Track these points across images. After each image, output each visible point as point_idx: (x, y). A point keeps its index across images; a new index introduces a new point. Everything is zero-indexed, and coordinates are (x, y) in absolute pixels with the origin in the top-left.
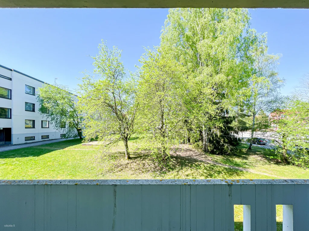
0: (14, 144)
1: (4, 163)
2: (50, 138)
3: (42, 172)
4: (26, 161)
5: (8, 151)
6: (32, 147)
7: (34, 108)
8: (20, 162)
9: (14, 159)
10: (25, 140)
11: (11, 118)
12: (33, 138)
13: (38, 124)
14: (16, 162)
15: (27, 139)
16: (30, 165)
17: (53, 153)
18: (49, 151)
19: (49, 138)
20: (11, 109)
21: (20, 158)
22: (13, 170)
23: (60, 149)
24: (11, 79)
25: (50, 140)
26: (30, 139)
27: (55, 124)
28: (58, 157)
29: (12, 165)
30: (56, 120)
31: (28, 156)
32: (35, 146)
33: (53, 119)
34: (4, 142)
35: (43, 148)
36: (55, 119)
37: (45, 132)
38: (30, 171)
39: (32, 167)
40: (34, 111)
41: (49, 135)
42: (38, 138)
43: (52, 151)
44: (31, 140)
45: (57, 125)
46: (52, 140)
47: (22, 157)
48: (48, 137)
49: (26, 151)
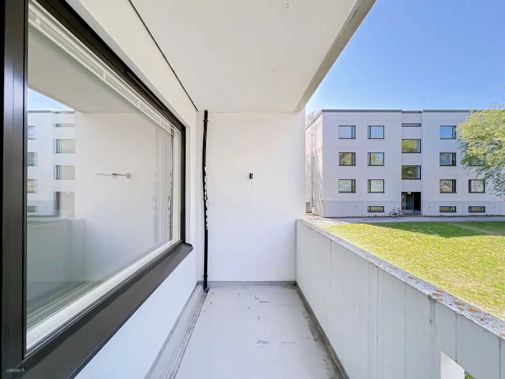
0: (424, 214)
1: (402, 235)
2: (488, 212)
3: (444, 261)
4: (428, 240)
5: (412, 223)
6: (447, 222)
7: (454, 159)
8: (419, 239)
9: (414, 234)
10: (440, 212)
11: (420, 179)
12: (453, 209)
13: (462, 186)
14: (416, 238)
15: (443, 209)
16: (431, 246)
17: (476, 238)
18: (471, 234)
19: (484, 211)
20: (420, 166)
21: (422, 235)
22: (409, 246)
23: (497, 234)
24: (420, 125)
25: (487, 216)
26: (448, 209)
27: (494, 185)
28: (484, 248)
29: (409, 240)
30: (496, 177)
31: (432, 234)
32: (450, 222)
33: (489, 176)
34: (413, 211)
35: (464, 227)
36: (495, 174)
37: (476, 200)
38: (427, 254)
39: (433, 250)
40: (455, 165)
41: (484, 207)
42: (462, 210)
43: (478, 234)
44: (450, 212)
45: (497, 188)
46: (492, 216)
47: (424, 233)
48: (483, 209)
49: (434, 226)
